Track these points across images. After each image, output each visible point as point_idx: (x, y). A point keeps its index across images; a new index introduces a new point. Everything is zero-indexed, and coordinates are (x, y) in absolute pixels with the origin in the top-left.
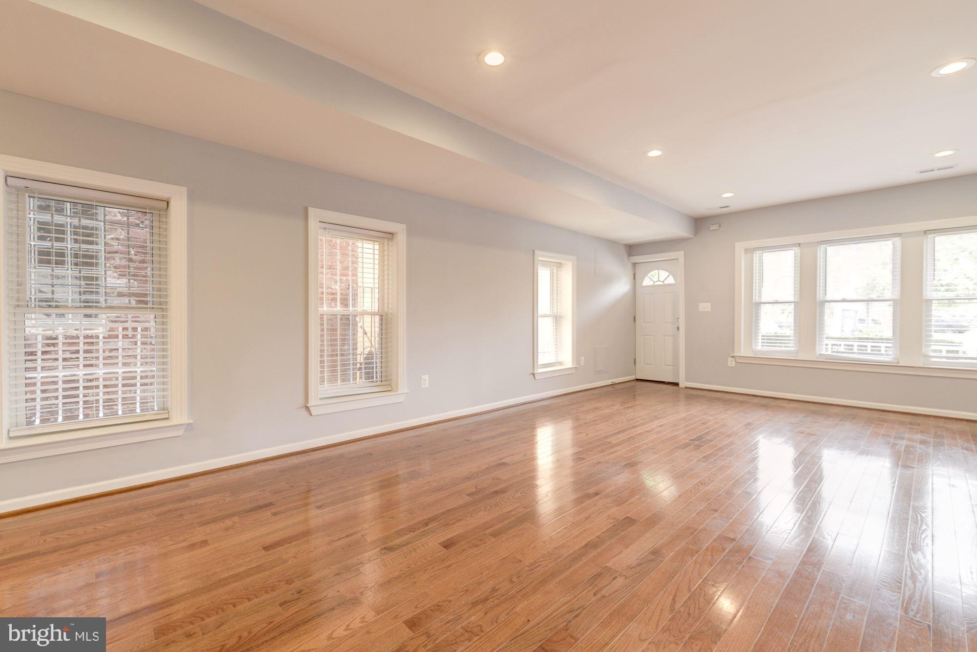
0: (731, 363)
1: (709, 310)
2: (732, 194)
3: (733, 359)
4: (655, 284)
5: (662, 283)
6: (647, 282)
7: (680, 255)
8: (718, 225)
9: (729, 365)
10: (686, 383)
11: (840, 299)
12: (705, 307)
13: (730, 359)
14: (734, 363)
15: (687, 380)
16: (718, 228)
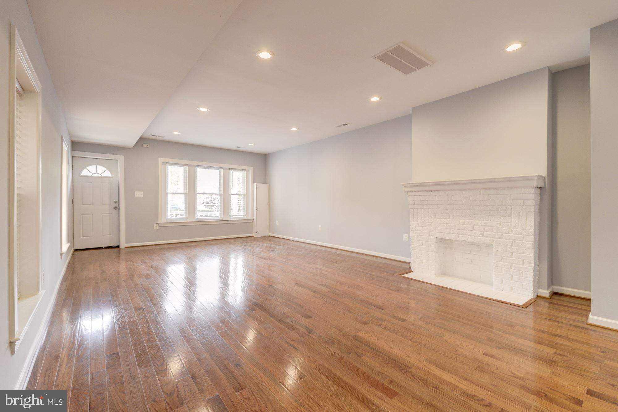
0: (156, 227)
1: (142, 196)
2: (179, 133)
3: (158, 225)
4: (93, 175)
5: (101, 176)
6: (85, 173)
7: (121, 158)
8: (148, 145)
9: (155, 229)
10: (126, 244)
11: (202, 193)
12: (139, 194)
13: (155, 225)
14: (158, 228)
15: (126, 242)
16: (148, 146)
